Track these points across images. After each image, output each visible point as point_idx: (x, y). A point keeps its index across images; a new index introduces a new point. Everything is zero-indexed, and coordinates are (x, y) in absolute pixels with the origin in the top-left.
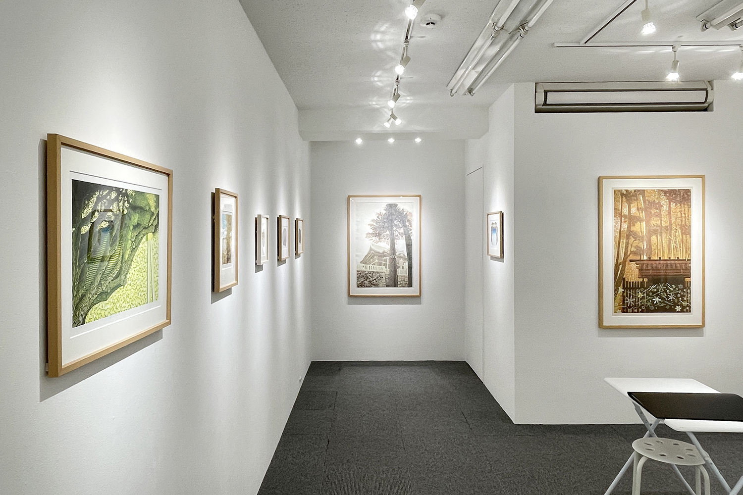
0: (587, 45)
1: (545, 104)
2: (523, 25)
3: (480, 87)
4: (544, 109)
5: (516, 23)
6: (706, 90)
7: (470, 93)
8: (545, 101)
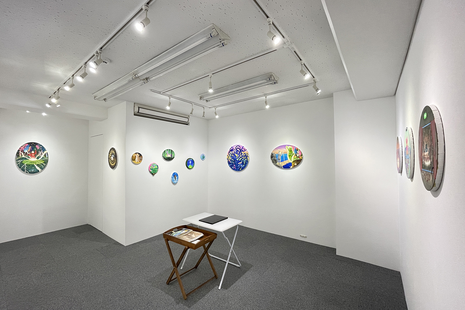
0: (163, 94)
1: (138, 112)
2: (147, 79)
3: (112, 99)
4: (138, 114)
5: (145, 77)
6: (188, 118)
7: (105, 100)
8: (139, 111)
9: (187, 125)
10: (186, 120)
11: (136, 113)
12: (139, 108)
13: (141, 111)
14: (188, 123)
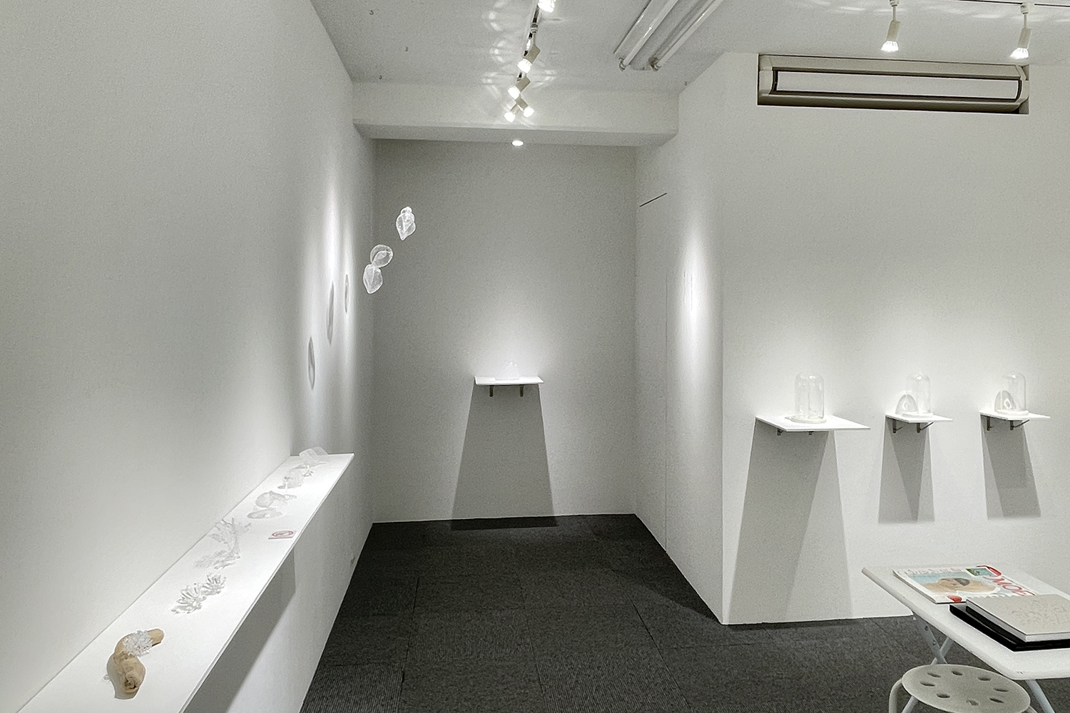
1: (774, 90)
3: (671, 56)
4: (773, 98)
6: (1018, 79)
7: (653, 66)
8: (775, 85)
9: (1016, 111)
10: (1006, 90)
11: (764, 95)
12: (776, 71)
13: (788, 82)
14: (1017, 103)
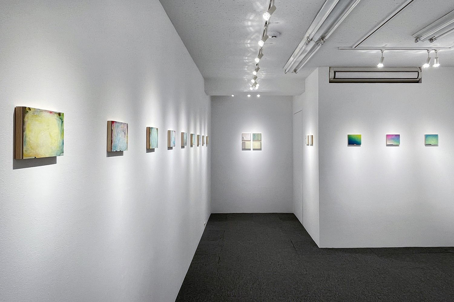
0: (355, 48)
3: (301, 69)
4: (335, 81)
5: (319, 37)
6: (418, 72)
7: (295, 72)
8: (335, 77)
11: (331, 80)
12: (335, 72)
13: (338, 75)
